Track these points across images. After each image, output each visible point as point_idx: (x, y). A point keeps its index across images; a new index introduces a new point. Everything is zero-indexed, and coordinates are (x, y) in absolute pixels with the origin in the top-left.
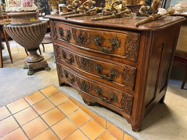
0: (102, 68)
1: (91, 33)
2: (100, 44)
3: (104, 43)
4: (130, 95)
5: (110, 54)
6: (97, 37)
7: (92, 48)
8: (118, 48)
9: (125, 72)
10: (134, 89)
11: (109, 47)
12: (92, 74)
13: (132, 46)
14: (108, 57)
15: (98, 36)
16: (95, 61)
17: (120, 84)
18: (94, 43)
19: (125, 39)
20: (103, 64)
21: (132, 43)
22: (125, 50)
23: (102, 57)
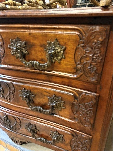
0: (33, 96)
1: (4, 36)
2: (24, 56)
3: (33, 52)
4: (85, 135)
5: (46, 72)
6: (16, 41)
7: (11, 63)
8: (61, 60)
9: (76, 101)
10: (93, 126)
11: (42, 60)
12: (17, 105)
13: (91, 55)
14: (43, 77)
15: (18, 39)
16: (20, 86)
17: (67, 119)
18: (13, 55)
19: (76, 41)
20: (34, 89)
21: (92, 48)
22: (76, 63)
23: (32, 77)
